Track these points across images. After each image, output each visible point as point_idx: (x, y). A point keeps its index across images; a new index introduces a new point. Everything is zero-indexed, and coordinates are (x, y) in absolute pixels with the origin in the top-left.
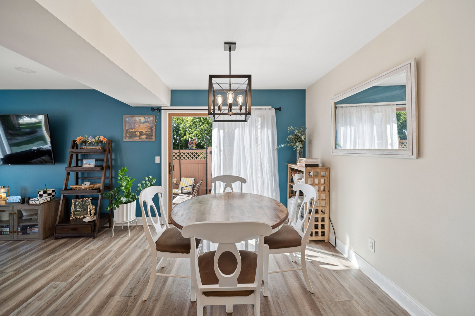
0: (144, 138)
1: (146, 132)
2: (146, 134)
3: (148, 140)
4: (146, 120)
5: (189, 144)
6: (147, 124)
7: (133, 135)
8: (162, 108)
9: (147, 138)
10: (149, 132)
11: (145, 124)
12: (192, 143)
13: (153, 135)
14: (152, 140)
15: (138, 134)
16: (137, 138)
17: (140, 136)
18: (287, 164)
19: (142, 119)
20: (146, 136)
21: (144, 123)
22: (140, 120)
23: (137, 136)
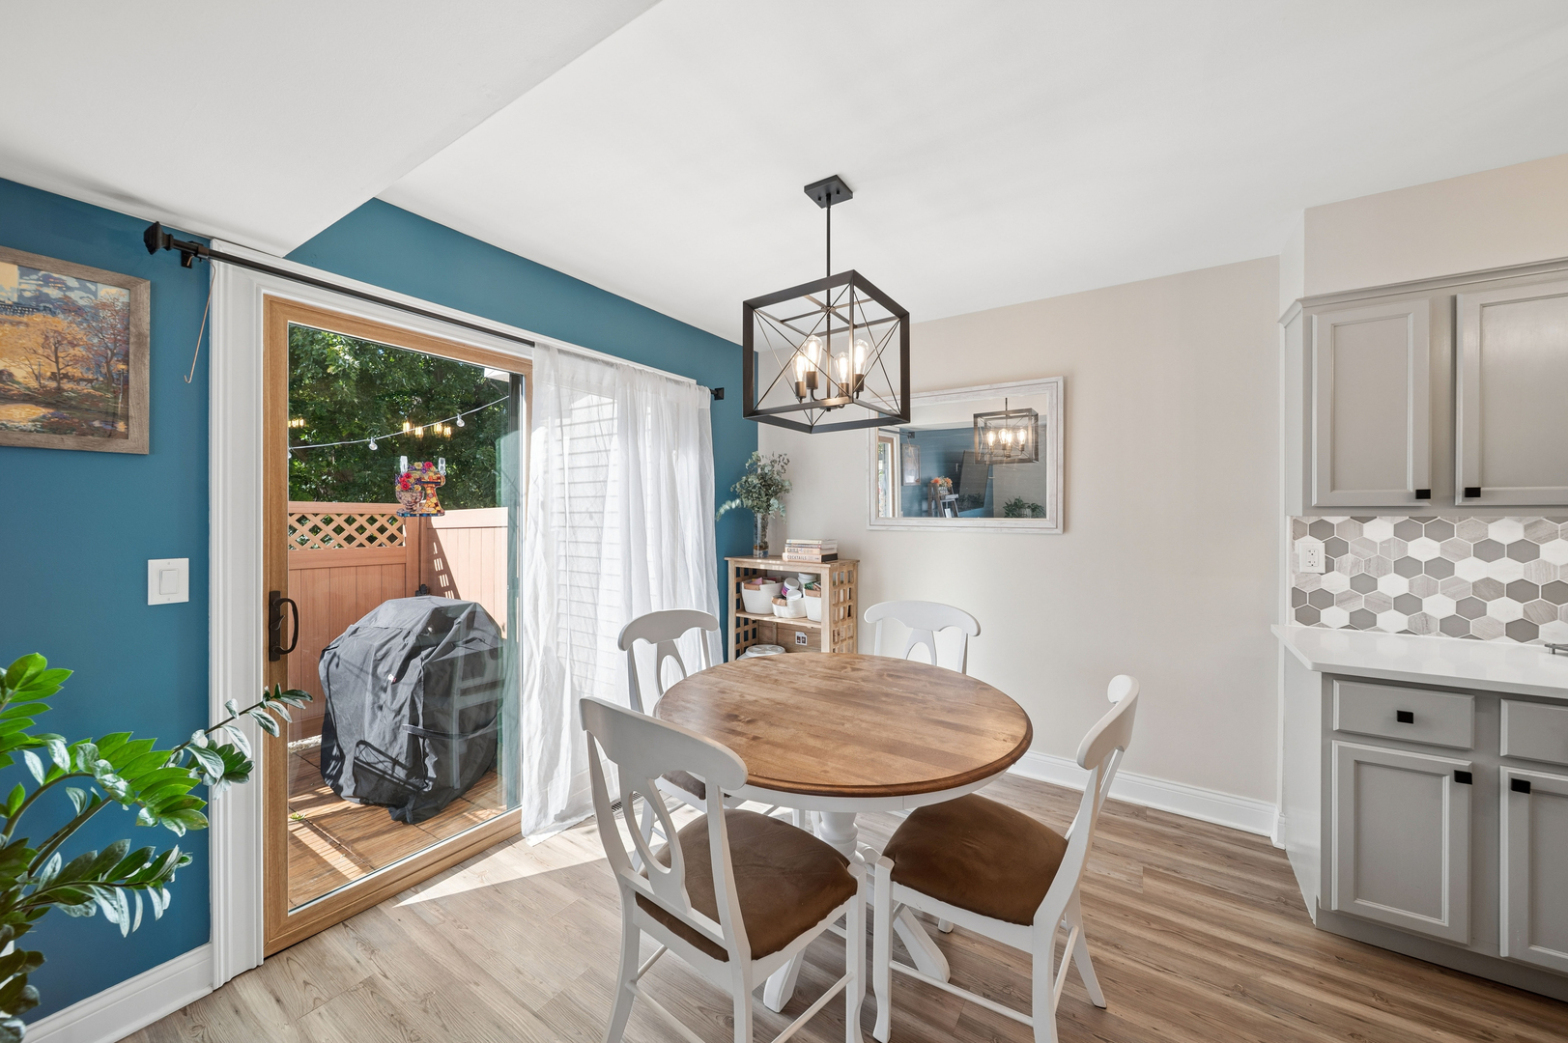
0: (29, 426)
1: (53, 384)
2: (49, 399)
3: (62, 443)
4: (53, 293)
5: (398, 488)
6: (63, 326)
8: (216, 246)
9: (51, 428)
10: (85, 389)
11: (38, 317)
12: (419, 481)
13: (132, 412)
14: (117, 447)
18: (726, 559)
19: (9, 279)
20: (41, 411)
21: (22, 311)
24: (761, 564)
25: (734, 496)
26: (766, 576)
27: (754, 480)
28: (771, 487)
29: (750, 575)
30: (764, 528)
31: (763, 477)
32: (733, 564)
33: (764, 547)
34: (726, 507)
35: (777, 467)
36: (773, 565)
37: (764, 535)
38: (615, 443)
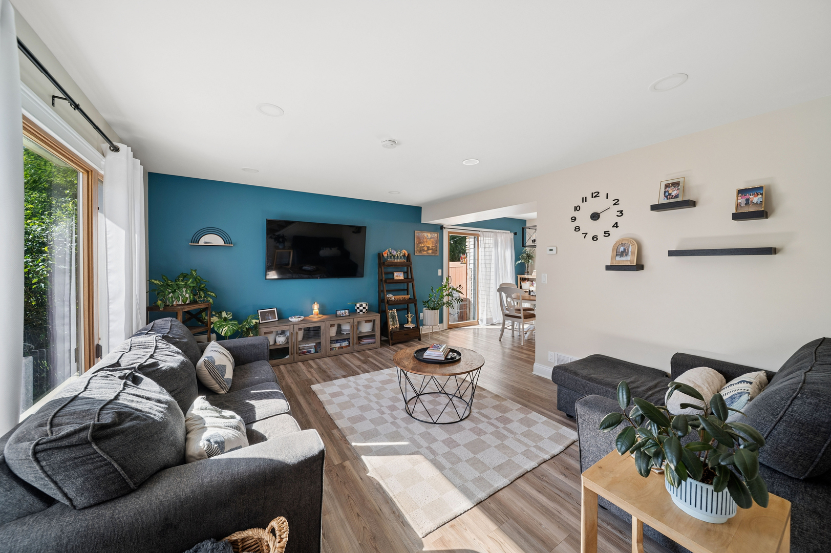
2: (432, 249)
3: (433, 255)
4: (432, 236)
6: (433, 240)
7: (421, 250)
9: (432, 253)
10: (434, 247)
13: (437, 250)
14: (437, 255)
15: (426, 248)
16: (425, 253)
17: (427, 251)
18: (517, 275)
19: (429, 235)
20: (432, 251)
21: (430, 239)
22: (427, 235)
23: (425, 251)
24: (526, 276)
25: (519, 260)
26: (528, 280)
27: (525, 255)
28: (529, 257)
29: (524, 280)
30: (528, 267)
31: (527, 254)
32: (519, 276)
33: (528, 272)
34: (518, 262)
35: (531, 251)
36: (529, 277)
37: (528, 269)
38: (493, 249)
